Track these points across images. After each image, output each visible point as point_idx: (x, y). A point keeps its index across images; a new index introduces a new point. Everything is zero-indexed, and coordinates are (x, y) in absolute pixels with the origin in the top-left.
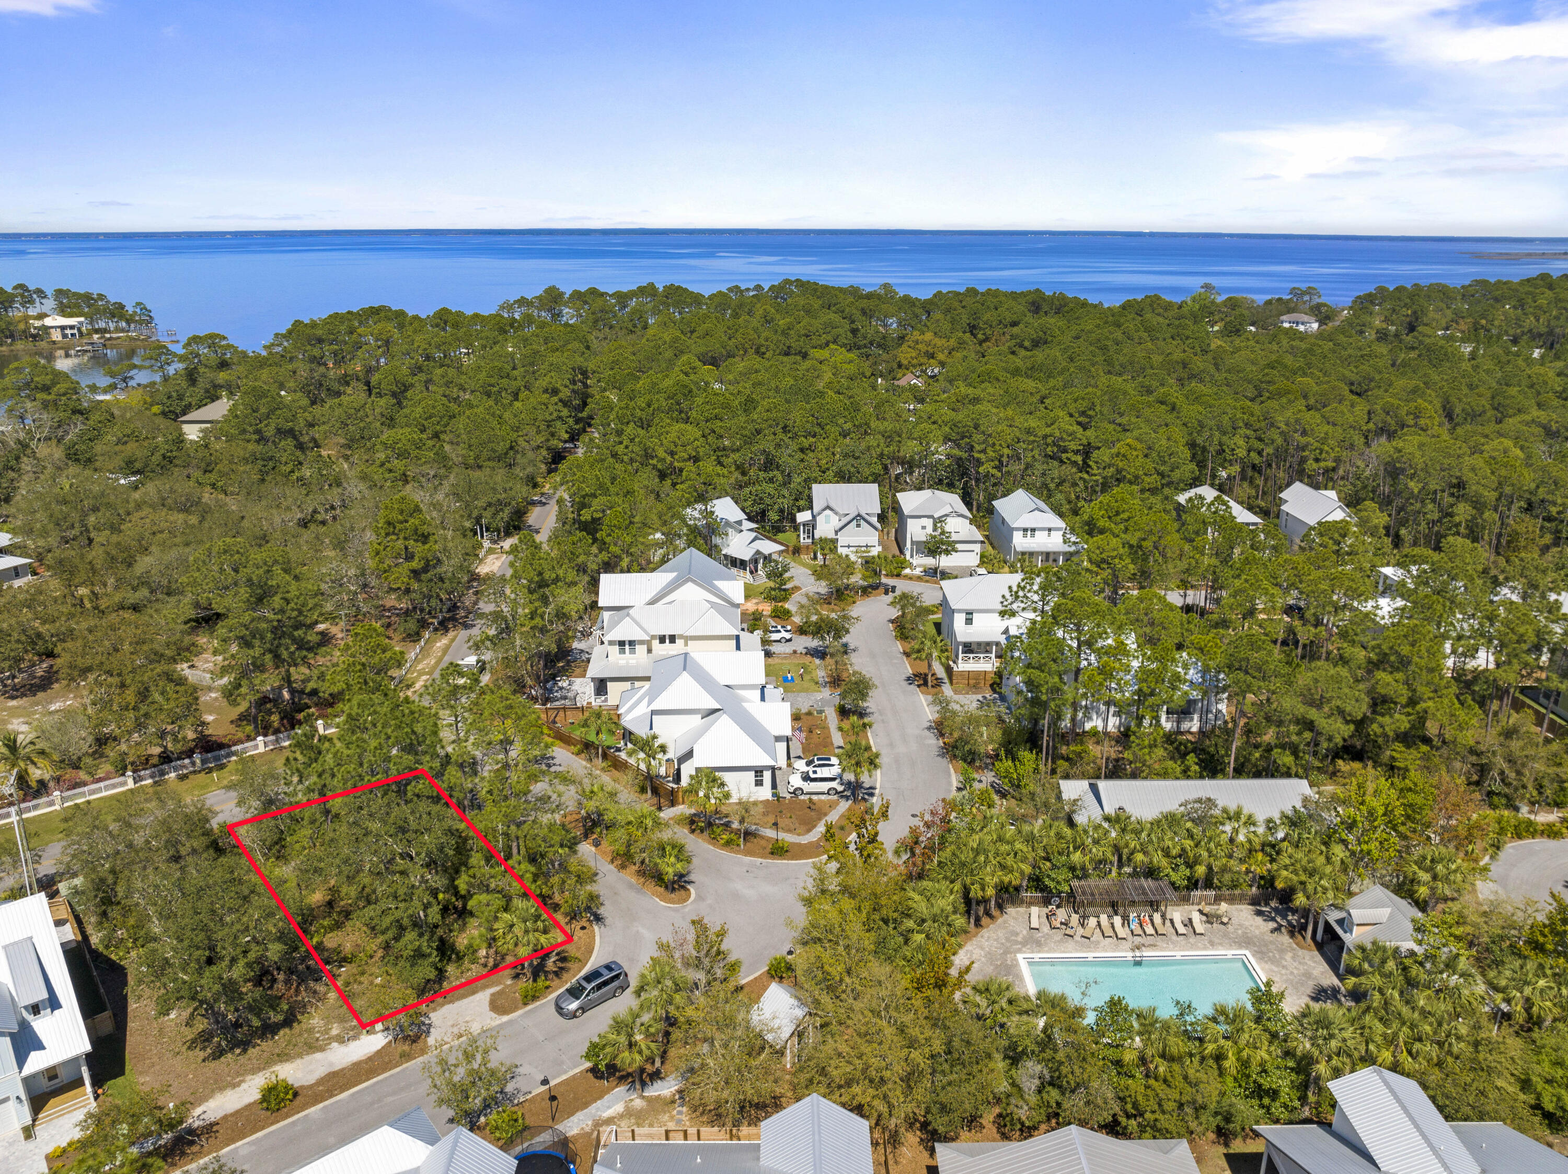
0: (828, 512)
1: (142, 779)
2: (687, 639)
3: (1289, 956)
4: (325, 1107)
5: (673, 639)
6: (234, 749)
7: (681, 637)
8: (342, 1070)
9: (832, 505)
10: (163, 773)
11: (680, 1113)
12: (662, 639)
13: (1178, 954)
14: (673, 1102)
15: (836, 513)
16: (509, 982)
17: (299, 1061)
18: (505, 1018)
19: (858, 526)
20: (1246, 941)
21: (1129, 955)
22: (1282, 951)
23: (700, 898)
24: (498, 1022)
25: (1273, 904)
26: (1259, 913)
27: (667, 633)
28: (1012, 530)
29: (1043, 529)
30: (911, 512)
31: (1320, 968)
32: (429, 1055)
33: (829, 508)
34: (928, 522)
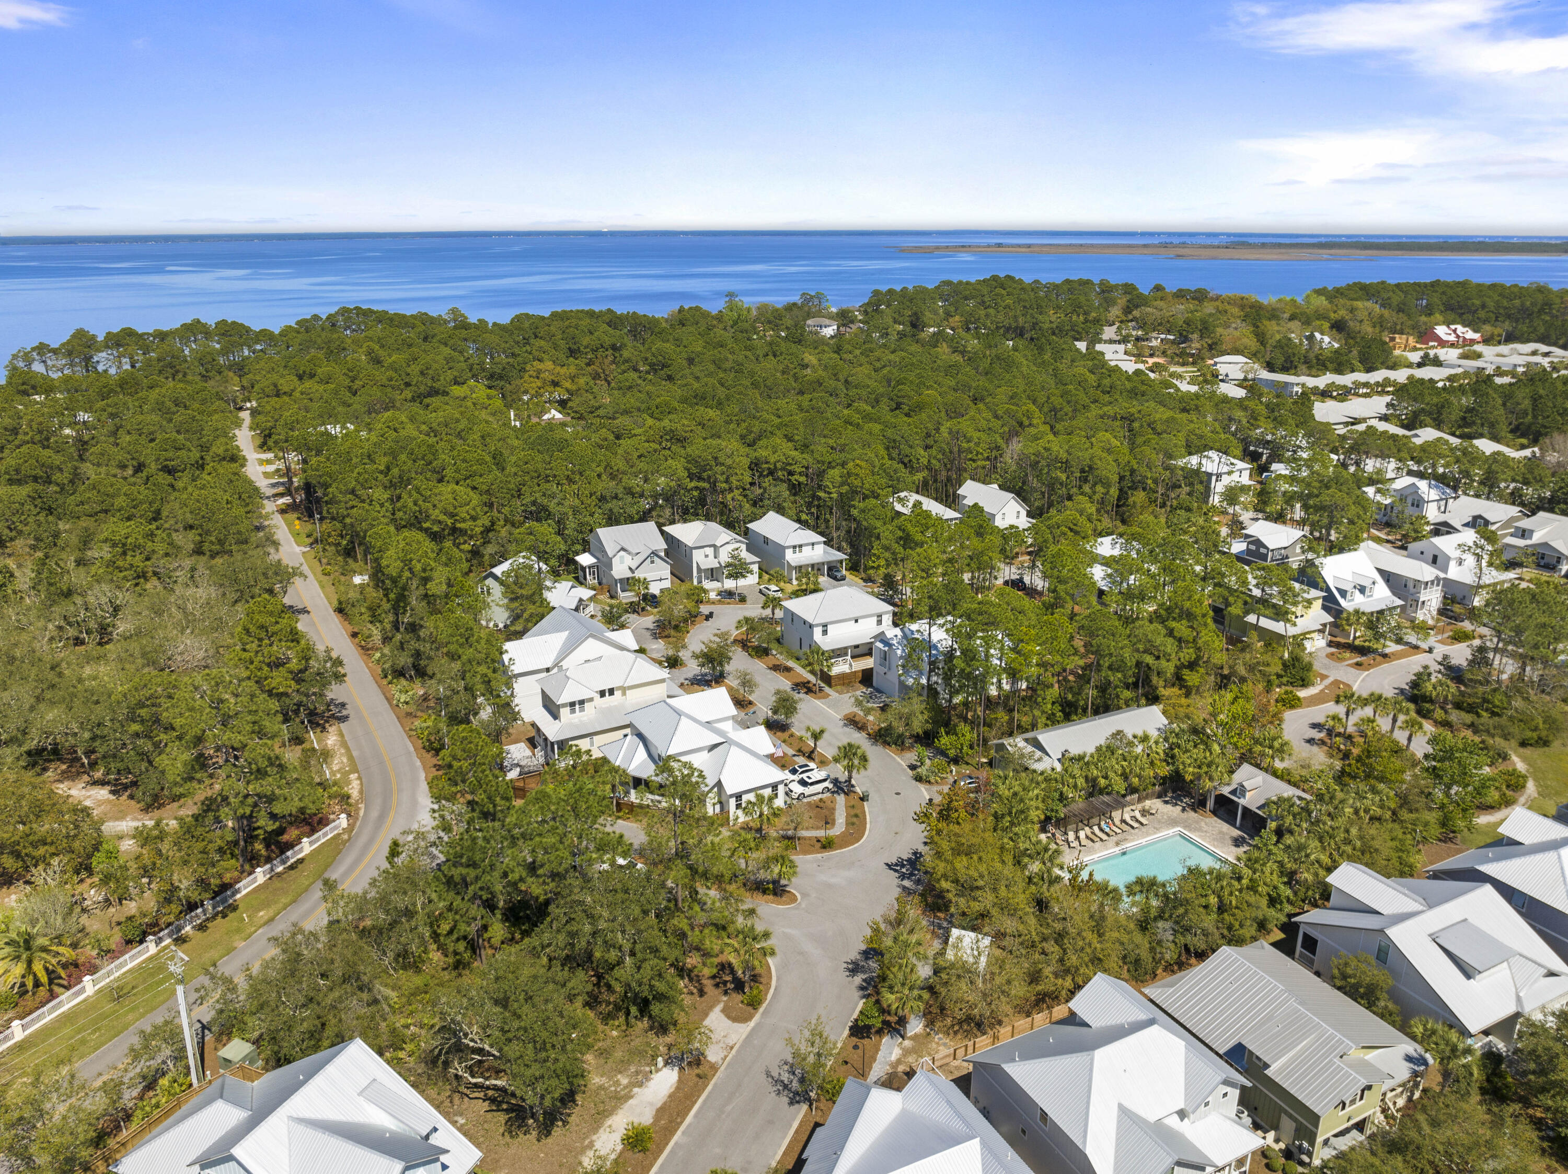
0: (622, 553)
1: (161, 939)
2: (624, 690)
3: (1203, 824)
4: (683, 1133)
5: (611, 692)
6: (237, 886)
7: (619, 688)
8: (665, 1103)
9: (625, 547)
10: (179, 929)
11: (940, 1039)
12: (602, 694)
13: (1143, 841)
14: (929, 1034)
15: (629, 553)
16: (725, 998)
17: (620, 1112)
18: (752, 1024)
19: (652, 562)
20: (1173, 822)
21: (1117, 850)
22: (1197, 822)
23: (804, 895)
24: (749, 1028)
25: (1170, 795)
26: (1166, 802)
27: (606, 687)
28: (783, 548)
29: (807, 545)
30: (690, 544)
31: (1225, 827)
32: (722, 1068)
33: (623, 549)
34: (710, 551)
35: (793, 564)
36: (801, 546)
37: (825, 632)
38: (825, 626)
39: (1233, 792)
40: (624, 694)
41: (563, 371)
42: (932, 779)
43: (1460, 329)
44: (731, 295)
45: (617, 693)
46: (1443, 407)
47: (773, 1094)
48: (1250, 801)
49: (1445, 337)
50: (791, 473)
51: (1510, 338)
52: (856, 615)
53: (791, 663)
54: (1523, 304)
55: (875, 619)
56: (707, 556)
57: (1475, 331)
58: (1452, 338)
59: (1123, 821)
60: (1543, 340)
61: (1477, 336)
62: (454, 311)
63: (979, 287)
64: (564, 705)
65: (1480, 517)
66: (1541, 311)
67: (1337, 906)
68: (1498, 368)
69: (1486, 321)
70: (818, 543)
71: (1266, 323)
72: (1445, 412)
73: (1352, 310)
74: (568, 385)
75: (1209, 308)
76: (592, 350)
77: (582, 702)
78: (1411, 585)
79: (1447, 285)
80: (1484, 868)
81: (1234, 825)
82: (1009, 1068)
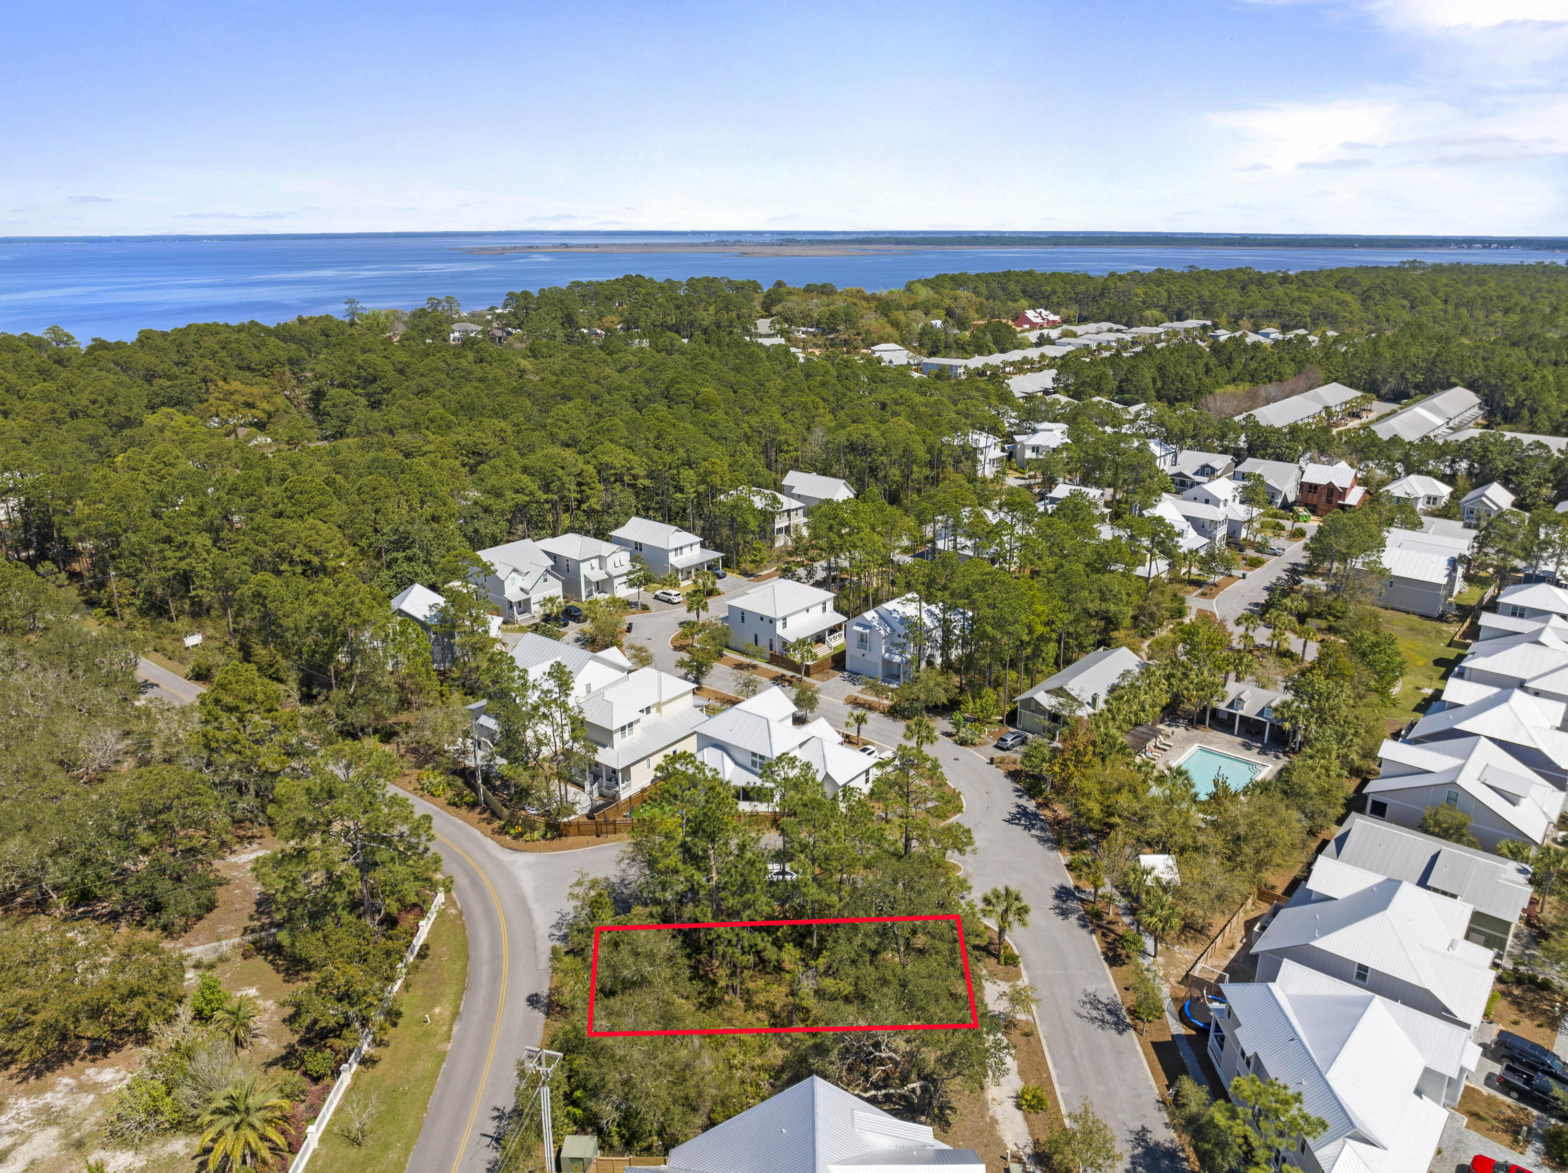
0: (514, 574)
2: (659, 706)
3: (1210, 737)
5: (649, 710)
7: (654, 706)
8: (1019, 1066)
9: (518, 567)
11: (1179, 949)
13: (1182, 759)
14: (1167, 948)
15: (520, 574)
16: (981, 965)
17: (989, 1085)
18: (1025, 979)
19: (545, 580)
20: (1190, 741)
22: (1205, 737)
25: (1167, 719)
26: (1169, 726)
27: (646, 705)
28: (666, 552)
29: (686, 546)
30: (576, 557)
31: (1228, 737)
32: (1038, 1022)
33: (515, 570)
34: (595, 563)
35: (680, 567)
36: (681, 548)
37: (785, 625)
38: (785, 619)
39: (1231, 705)
40: (659, 710)
41: (255, 390)
42: (976, 740)
43: (1045, 313)
44: (350, 301)
45: (653, 710)
46: (1101, 378)
47: (1100, 1030)
48: (1249, 710)
49: (1035, 320)
50: (635, 477)
51: (1083, 320)
52: (806, 606)
53: (755, 662)
54: (1087, 290)
55: (821, 606)
56: (593, 568)
57: (1055, 314)
58: (1039, 320)
59: (1156, 747)
60: (1109, 319)
61: (1057, 318)
62: (54, 330)
63: (617, 287)
64: (617, 731)
65: (1207, 466)
66: (1102, 295)
67: (1388, 774)
68: (1099, 344)
69: (1059, 304)
70: (696, 543)
71: (896, 313)
72: (1103, 382)
73: (955, 299)
74: (265, 405)
75: (839, 303)
76: (267, 366)
77: (631, 725)
78: (1207, 525)
79: (1017, 274)
80: (1461, 726)
81: (1232, 733)
82: (1316, 943)
